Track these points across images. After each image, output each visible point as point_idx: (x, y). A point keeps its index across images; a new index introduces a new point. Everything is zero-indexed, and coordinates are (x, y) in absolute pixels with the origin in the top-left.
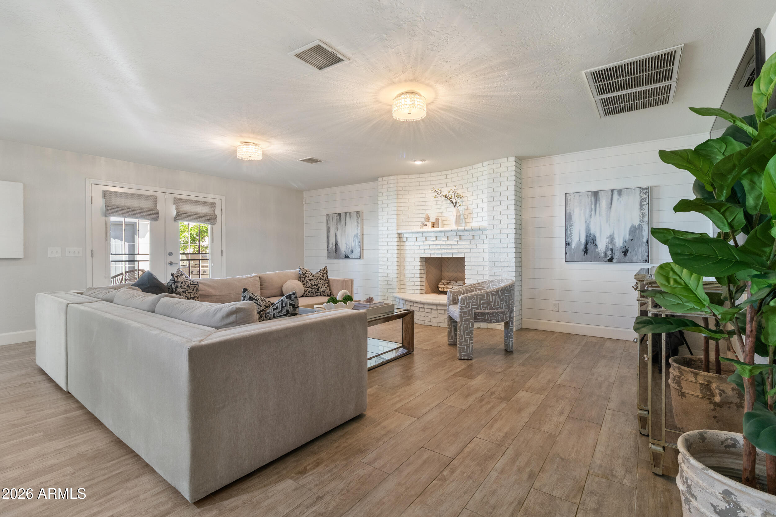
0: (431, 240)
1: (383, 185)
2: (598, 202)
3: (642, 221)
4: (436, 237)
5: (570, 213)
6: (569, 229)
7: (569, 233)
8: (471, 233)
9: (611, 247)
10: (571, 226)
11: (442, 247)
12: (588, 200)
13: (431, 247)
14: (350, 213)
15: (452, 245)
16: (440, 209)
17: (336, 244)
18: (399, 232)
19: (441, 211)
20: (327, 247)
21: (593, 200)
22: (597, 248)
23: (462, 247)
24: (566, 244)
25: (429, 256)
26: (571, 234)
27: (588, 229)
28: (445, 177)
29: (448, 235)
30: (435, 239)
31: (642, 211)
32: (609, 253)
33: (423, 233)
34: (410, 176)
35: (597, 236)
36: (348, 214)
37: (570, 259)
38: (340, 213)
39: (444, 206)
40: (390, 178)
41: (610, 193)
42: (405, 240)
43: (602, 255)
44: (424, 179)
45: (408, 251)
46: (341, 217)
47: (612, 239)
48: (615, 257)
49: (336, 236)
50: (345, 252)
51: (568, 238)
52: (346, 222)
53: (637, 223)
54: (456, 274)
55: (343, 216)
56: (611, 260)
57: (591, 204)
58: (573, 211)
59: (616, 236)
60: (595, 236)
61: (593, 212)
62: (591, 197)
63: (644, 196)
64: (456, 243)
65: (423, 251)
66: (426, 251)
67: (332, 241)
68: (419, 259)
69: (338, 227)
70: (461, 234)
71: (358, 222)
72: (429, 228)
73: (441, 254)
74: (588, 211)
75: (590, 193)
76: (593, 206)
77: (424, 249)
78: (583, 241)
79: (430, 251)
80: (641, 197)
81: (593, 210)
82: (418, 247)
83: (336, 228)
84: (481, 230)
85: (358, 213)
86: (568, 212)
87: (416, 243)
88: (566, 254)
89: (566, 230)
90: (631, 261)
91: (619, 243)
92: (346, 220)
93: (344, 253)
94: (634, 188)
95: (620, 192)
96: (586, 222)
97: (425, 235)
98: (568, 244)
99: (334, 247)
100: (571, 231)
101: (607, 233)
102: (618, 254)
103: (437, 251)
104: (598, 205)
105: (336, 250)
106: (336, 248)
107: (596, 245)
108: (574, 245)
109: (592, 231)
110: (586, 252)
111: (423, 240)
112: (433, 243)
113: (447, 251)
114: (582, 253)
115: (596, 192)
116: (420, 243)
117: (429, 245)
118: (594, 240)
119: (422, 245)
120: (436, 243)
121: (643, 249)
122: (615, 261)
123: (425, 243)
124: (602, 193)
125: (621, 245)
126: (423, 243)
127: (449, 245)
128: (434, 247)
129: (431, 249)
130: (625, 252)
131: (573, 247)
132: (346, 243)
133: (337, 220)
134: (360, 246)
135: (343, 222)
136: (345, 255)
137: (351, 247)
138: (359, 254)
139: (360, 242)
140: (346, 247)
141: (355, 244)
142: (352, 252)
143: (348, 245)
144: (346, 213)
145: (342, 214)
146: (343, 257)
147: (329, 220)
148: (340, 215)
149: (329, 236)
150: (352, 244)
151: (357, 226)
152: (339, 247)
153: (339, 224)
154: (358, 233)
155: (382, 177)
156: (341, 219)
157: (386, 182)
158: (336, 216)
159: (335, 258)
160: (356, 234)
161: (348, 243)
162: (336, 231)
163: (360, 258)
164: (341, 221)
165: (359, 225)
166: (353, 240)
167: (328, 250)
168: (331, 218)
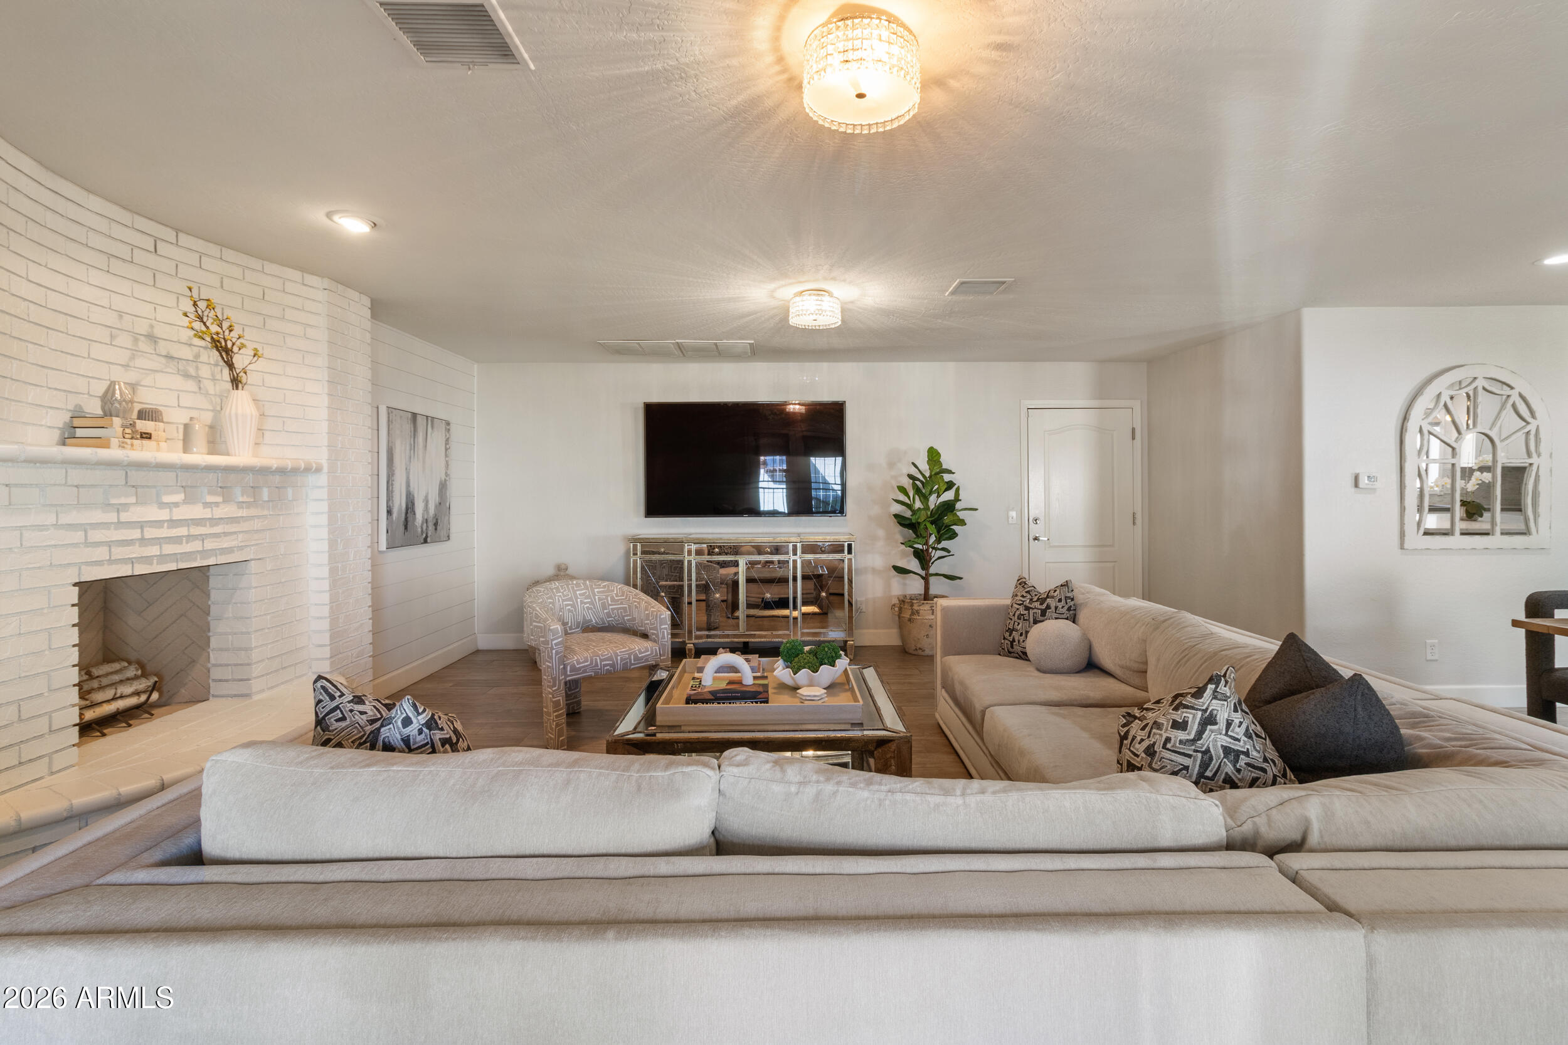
2: (416, 432)
3: (446, 474)
5: (392, 447)
6: (390, 482)
7: (391, 488)
9: (426, 517)
10: (393, 475)
12: (408, 429)
21: (412, 429)
22: (415, 517)
26: (392, 490)
27: (407, 484)
29: (224, 483)
30: (179, 496)
31: (447, 459)
32: (424, 527)
33: (126, 468)
35: (416, 496)
37: (391, 542)
41: (425, 420)
43: (419, 530)
47: (426, 502)
48: (429, 534)
51: (389, 500)
53: (442, 477)
56: (425, 541)
57: (410, 436)
58: (395, 445)
59: (430, 497)
60: (414, 497)
61: (412, 451)
62: (410, 422)
65: (101, 553)
68: (73, 594)
70: (258, 480)
73: (179, 557)
74: (408, 448)
75: (409, 415)
76: (412, 442)
77: (109, 544)
78: (403, 506)
79: (136, 551)
80: (446, 436)
81: (413, 447)
82: (82, 535)
84: (307, 472)
86: (390, 445)
87: (71, 517)
88: (387, 532)
89: (388, 482)
90: (439, 539)
91: (432, 511)
94: (440, 420)
95: (432, 421)
96: (406, 469)
98: (389, 512)
100: (392, 485)
101: (423, 493)
102: (430, 529)
104: (416, 439)
107: (415, 514)
108: (395, 515)
109: (411, 489)
110: (406, 528)
111: (123, 500)
112: (163, 515)
113: (210, 545)
114: (402, 528)
115: (414, 416)
116: (98, 516)
117: (142, 525)
118: (413, 504)
119: (105, 525)
120: (180, 513)
121: (447, 518)
122: (429, 540)
123: (125, 517)
124: (419, 419)
125: (433, 513)
126: (112, 517)
127: (214, 521)
128: (164, 532)
129: (143, 541)
130: (436, 524)
131: (394, 518)
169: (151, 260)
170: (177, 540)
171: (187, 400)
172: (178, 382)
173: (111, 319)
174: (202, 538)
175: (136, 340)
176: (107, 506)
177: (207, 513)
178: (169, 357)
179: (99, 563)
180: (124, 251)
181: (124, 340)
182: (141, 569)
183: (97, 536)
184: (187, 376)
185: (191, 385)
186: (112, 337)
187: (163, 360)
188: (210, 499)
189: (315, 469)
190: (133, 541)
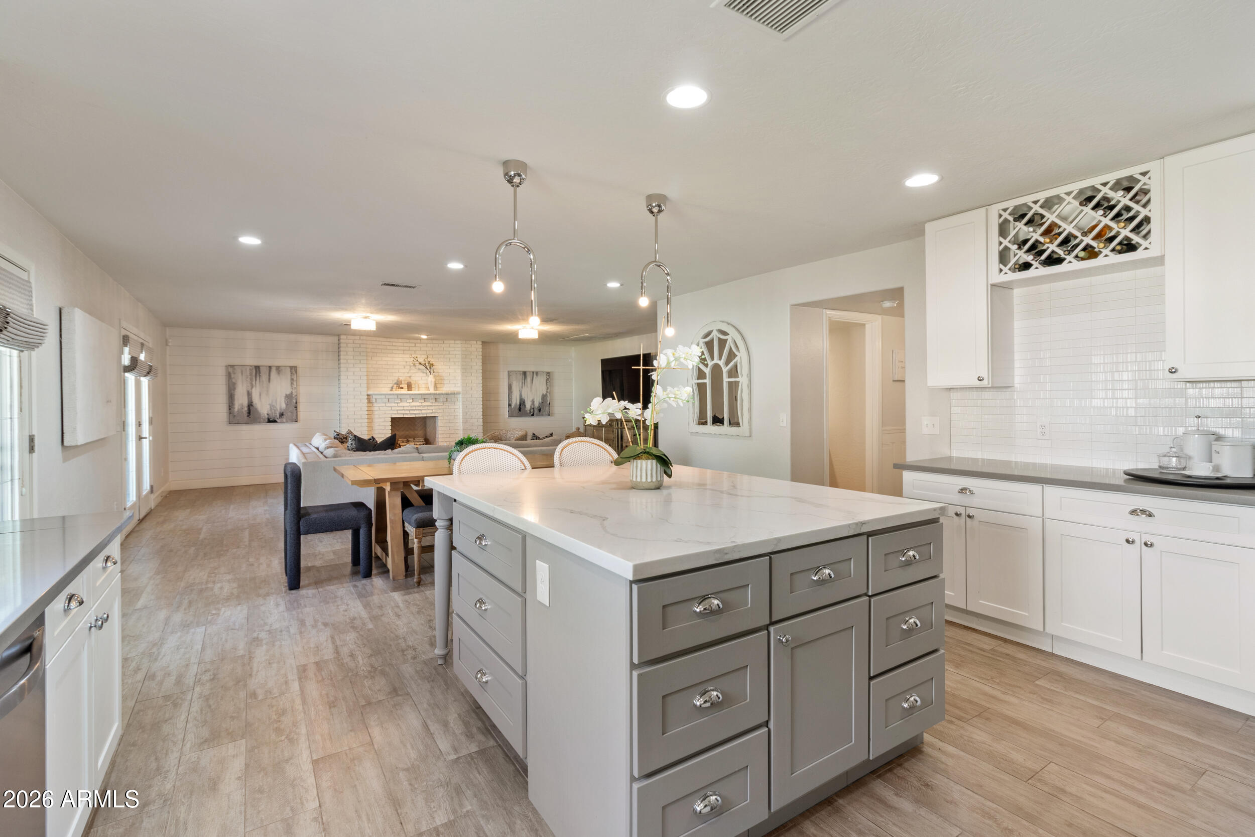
0: (408, 401)
1: (347, 344)
2: (526, 378)
3: (547, 392)
4: (413, 399)
5: (511, 385)
8: (445, 396)
9: (533, 407)
10: (511, 393)
11: (417, 408)
12: (521, 377)
13: (405, 408)
14: (278, 368)
15: (427, 406)
16: (408, 373)
17: (250, 405)
18: (369, 393)
19: (409, 375)
20: (230, 409)
21: (523, 377)
23: (436, 407)
24: (509, 405)
25: (402, 416)
26: (511, 398)
27: (521, 396)
28: (413, 345)
29: (424, 397)
30: (412, 401)
31: (548, 386)
32: (532, 410)
33: (398, 395)
34: (378, 339)
35: (526, 399)
36: (274, 371)
37: (511, 415)
38: (258, 366)
39: (412, 371)
40: (358, 338)
41: (532, 373)
42: (374, 401)
43: (529, 412)
44: (391, 344)
45: (376, 413)
46: (259, 370)
47: (533, 402)
48: (535, 413)
49: (249, 394)
50: (268, 414)
51: (510, 400)
52: (269, 379)
53: (545, 393)
54: (407, 433)
55: (264, 371)
56: (533, 415)
58: (513, 383)
59: (535, 400)
60: (524, 400)
61: (523, 385)
62: (522, 375)
63: (548, 377)
64: (432, 404)
65: (396, 412)
66: (399, 412)
67: (241, 401)
68: (390, 420)
69: (254, 383)
70: (437, 397)
71: (292, 379)
72: (405, 391)
73: (415, 414)
74: (521, 383)
75: (521, 372)
76: (523, 381)
77: (397, 410)
78: (518, 403)
79: (403, 412)
81: (523, 383)
82: (390, 408)
83: (249, 385)
84: (454, 394)
85: (291, 368)
86: (510, 383)
87: (388, 405)
88: (509, 411)
89: (509, 395)
90: (542, 415)
91: (537, 404)
92: (269, 375)
93: (267, 416)
94: (544, 372)
95: (537, 373)
96: (520, 391)
97: (400, 397)
98: (510, 405)
99: (246, 409)
100: (511, 396)
101: (531, 399)
102: (536, 411)
103: (411, 412)
104: (526, 380)
105: (249, 413)
106: (249, 409)
107: (525, 406)
108: (513, 406)
109: (523, 397)
110: (520, 410)
111: (397, 401)
112: (408, 404)
113: (423, 412)
114: (518, 411)
115: (525, 373)
116: (394, 405)
117: (404, 407)
118: (524, 402)
119: (396, 406)
120: (412, 404)
121: (548, 408)
122: (535, 415)
123: (399, 405)
124: (528, 374)
125: (538, 405)
127: (424, 406)
128: (410, 408)
129: (405, 410)
130: (540, 410)
131: (513, 407)
132: (270, 404)
133: (251, 374)
134: (296, 407)
135: (264, 377)
136: (269, 419)
137: (281, 409)
138: (294, 417)
139: (296, 403)
140: (271, 409)
141: (287, 405)
142: (282, 415)
143: (273, 406)
144: (270, 367)
145: (261, 367)
146: (262, 421)
147: (235, 373)
148: (257, 368)
149: (234, 395)
150: (281, 405)
151: (292, 384)
152: (256, 409)
153: (256, 380)
154: (294, 392)
155: (345, 335)
156: (260, 373)
157: (352, 341)
158: (250, 369)
159: (247, 423)
160: (288, 392)
161: (274, 404)
162: (249, 388)
163: (297, 421)
164: (260, 376)
165: (295, 383)
166: (283, 400)
167: (230, 413)
168: (238, 370)
169: (414, 349)
170: (414, 410)
171: (423, 378)
172: (421, 374)
173: (404, 363)
174: (421, 410)
175: (410, 367)
176: (395, 403)
177: (420, 404)
178: (419, 369)
179: (395, 414)
180: (407, 348)
181: (408, 367)
182: (405, 416)
183: (393, 408)
184: (423, 373)
185: (425, 375)
186: (404, 367)
187: (417, 370)
188: (420, 401)
189: (458, 393)
190: (402, 410)
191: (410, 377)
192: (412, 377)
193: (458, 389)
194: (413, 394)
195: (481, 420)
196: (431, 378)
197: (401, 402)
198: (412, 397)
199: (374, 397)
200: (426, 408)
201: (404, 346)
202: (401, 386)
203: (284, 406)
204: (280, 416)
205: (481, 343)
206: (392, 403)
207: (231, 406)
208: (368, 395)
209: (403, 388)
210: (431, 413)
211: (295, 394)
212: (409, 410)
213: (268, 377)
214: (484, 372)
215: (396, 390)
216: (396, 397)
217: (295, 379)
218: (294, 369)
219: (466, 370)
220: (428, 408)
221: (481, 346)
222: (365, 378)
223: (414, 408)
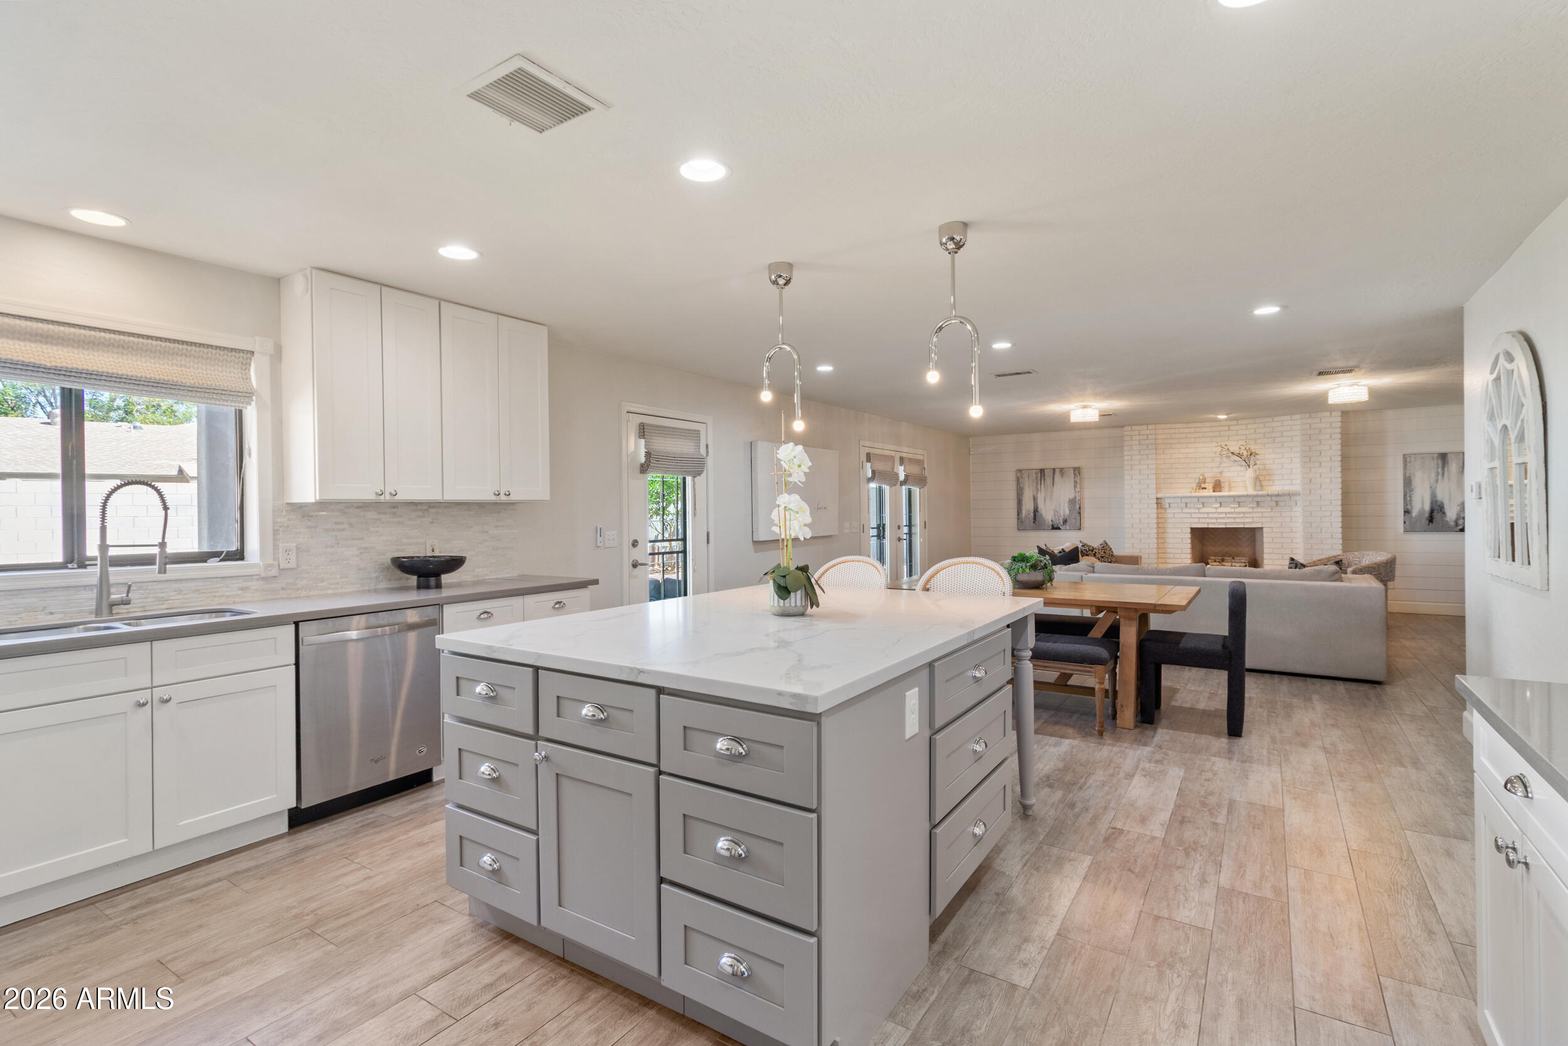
0: (1213, 506)
1: (1131, 436)
2: (1446, 465)
4: (1220, 503)
5: (1410, 477)
6: (1408, 495)
7: (1409, 499)
8: (1274, 499)
9: (1462, 516)
10: (1411, 491)
11: (1228, 516)
12: (1433, 463)
13: (1210, 516)
14: (1062, 470)
15: (1244, 513)
16: (1218, 467)
17: (1036, 511)
18: (1159, 496)
19: (1220, 470)
20: (1018, 515)
21: (1440, 463)
22: (1446, 516)
23: (1260, 515)
24: (1405, 512)
25: (1205, 526)
26: (1411, 500)
27: (1433, 495)
28: (1227, 428)
29: (1239, 500)
30: (1219, 505)
32: (1461, 522)
33: (1198, 498)
34: (1173, 426)
35: (1446, 502)
36: (1057, 472)
37: (1410, 529)
38: (1043, 469)
39: (1223, 465)
40: (1144, 427)
42: (1167, 506)
43: (1452, 524)
44: (1192, 430)
45: (1169, 521)
46: (1044, 474)
47: (1463, 506)
49: (1035, 499)
50: (1052, 521)
51: (1407, 505)
52: (1053, 482)
55: (1048, 473)
57: (1438, 468)
58: (1414, 475)
60: (1442, 503)
61: (1440, 477)
62: (1438, 459)
64: (1251, 510)
65: (1197, 520)
66: (1201, 520)
67: (1028, 506)
68: (1189, 530)
69: (1039, 487)
70: (1259, 499)
71: (1075, 482)
72: (1209, 492)
73: (1226, 524)
74: (1433, 475)
75: (1436, 455)
76: (1440, 470)
77: (1198, 518)
78: (1427, 508)
79: (1208, 521)
81: (1441, 474)
82: (1189, 516)
83: (1035, 490)
84: (1290, 495)
85: (1075, 469)
86: (1407, 475)
87: (1186, 510)
88: (1405, 523)
89: (1405, 496)
92: (1053, 479)
93: (1051, 523)
96: (1431, 487)
97: (1201, 500)
98: (1407, 512)
99: (1032, 514)
100: (1410, 497)
101: (1458, 500)
103: (1219, 521)
104: (1446, 469)
105: (1035, 519)
106: (1035, 515)
107: (1444, 513)
108: (1415, 513)
109: (1439, 497)
110: (1431, 521)
111: (1198, 506)
112: (1214, 510)
113: (1237, 520)
114: (1425, 522)
115: (1442, 455)
116: (1193, 511)
117: (1208, 513)
118: (1442, 507)
119: (1196, 513)
120: (1220, 510)
123: (1201, 511)
124: (1450, 456)
126: (1197, 511)
127: (1239, 513)
128: (1216, 515)
129: (1210, 518)
131: (1414, 515)
132: (1054, 510)
133: (1036, 478)
134: (1080, 513)
135: (1049, 481)
136: (1053, 526)
137: (1064, 515)
138: (1078, 525)
139: (1080, 508)
140: (1055, 515)
141: (1070, 511)
142: (1065, 521)
143: (1057, 512)
144: (1054, 470)
145: (1045, 470)
146: (1046, 528)
147: (1022, 478)
148: (1042, 471)
149: (1022, 500)
150: (1065, 510)
151: (1075, 487)
152: (1041, 515)
153: (1041, 484)
154: (1077, 496)
155: (1129, 425)
156: (1044, 477)
157: (1137, 433)
158: (1036, 473)
159: (1033, 529)
160: (1072, 497)
161: (1058, 509)
162: (1035, 493)
163: (1080, 529)
164: (1044, 479)
165: (1078, 486)
166: (1067, 505)
167: (1018, 519)
168: (1025, 474)
170: (1224, 518)
171: (1239, 474)
172: (1239, 468)
174: (1234, 518)
175: (1219, 459)
176: (1196, 508)
177: (1233, 510)
178: (1234, 461)
179: (1197, 523)
180: (1217, 434)
181: (1216, 460)
182: (1211, 526)
183: (1193, 516)
185: (1243, 468)
187: (1232, 463)
188: (1232, 506)
189: (1296, 494)
190: (1205, 518)
191: (1221, 473)
192: (1224, 474)
193: (1297, 487)
194: (1220, 497)
195: (1340, 536)
196: (1250, 473)
197: (1203, 506)
198: (1219, 500)
199: (1167, 501)
200: (1242, 515)
201: (1212, 432)
202: (1203, 486)
203: (1067, 512)
204: (1063, 523)
205: (1340, 414)
206: (1190, 508)
207: (1019, 513)
208: (1157, 499)
209: (1205, 488)
210: (1251, 523)
211: (1078, 498)
212: (1216, 518)
213: (1052, 480)
214: (1345, 459)
215: (1195, 492)
216: (1196, 500)
217: (1078, 481)
218: (1077, 471)
219: (1309, 458)
220: (1246, 515)
221: (1339, 419)
222: (1154, 476)
223: (1224, 516)
